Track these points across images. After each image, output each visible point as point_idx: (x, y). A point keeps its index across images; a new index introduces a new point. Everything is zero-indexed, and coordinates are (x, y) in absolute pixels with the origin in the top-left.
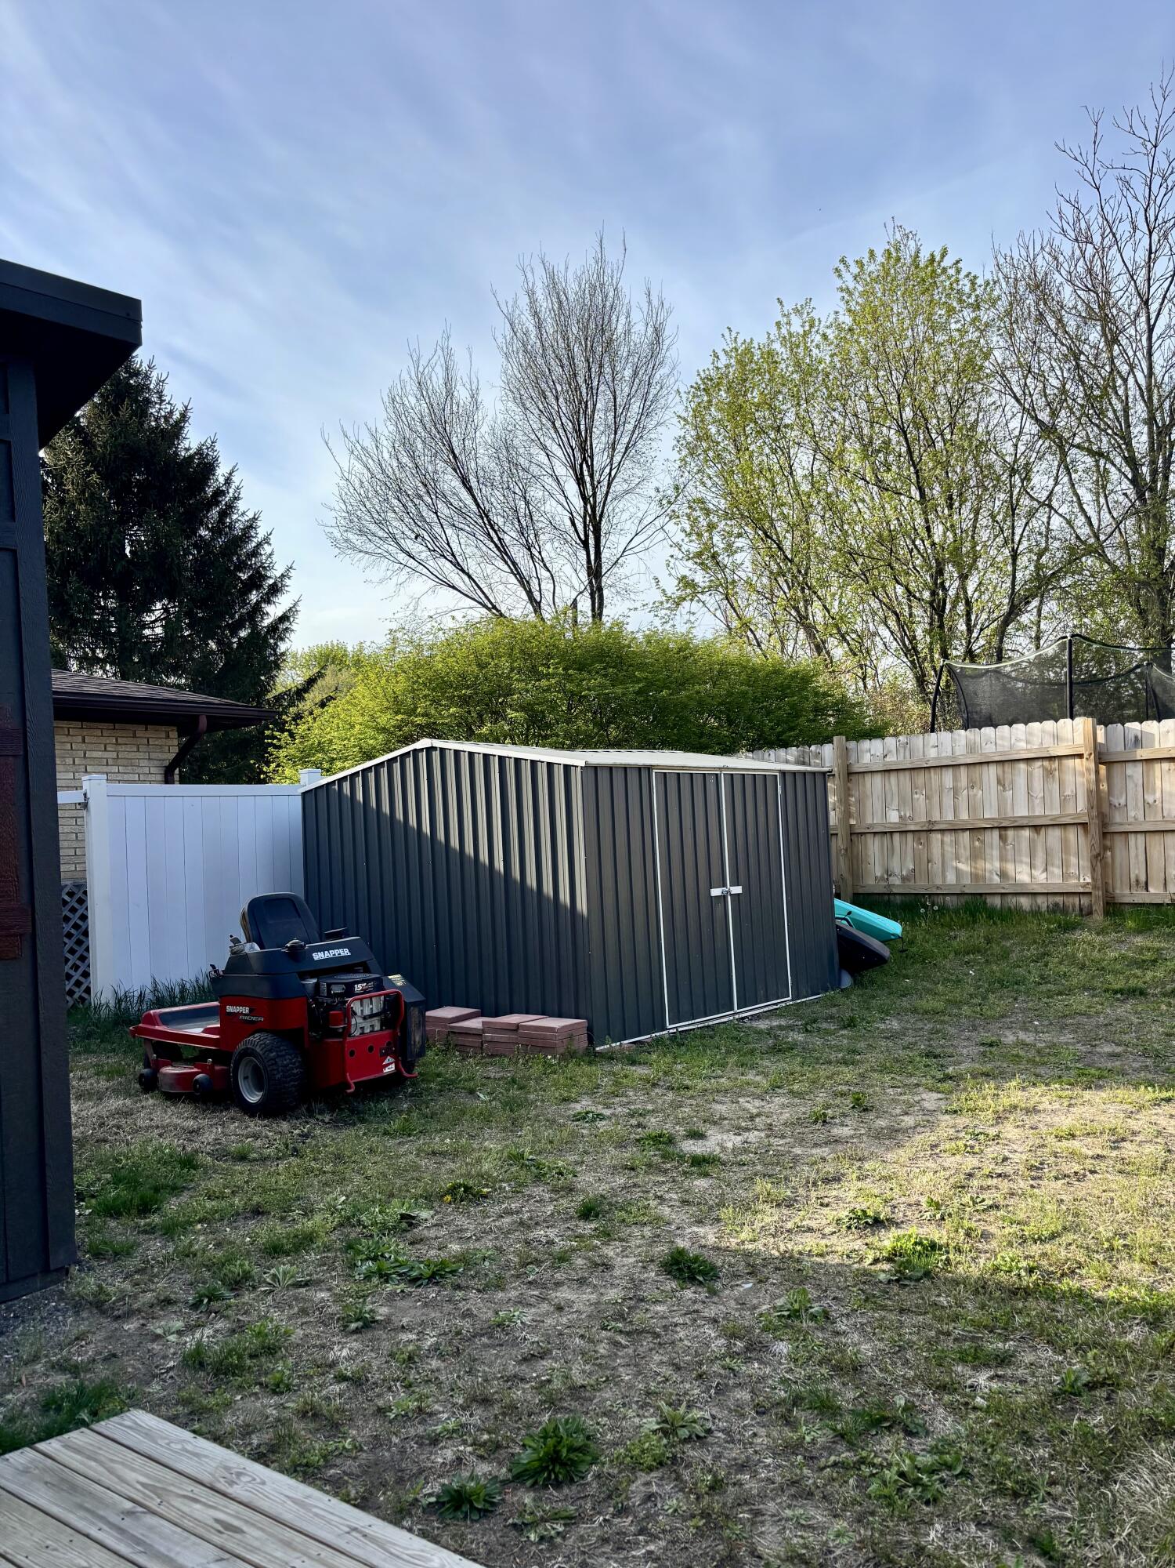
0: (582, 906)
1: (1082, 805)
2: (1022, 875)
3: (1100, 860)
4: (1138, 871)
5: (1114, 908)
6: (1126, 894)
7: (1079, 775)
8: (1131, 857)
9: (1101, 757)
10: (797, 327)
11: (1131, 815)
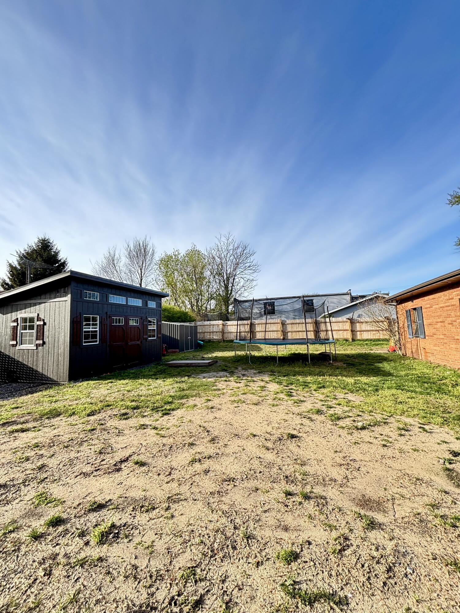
0: (179, 339)
1: (221, 330)
2: (215, 337)
3: (223, 336)
4: (226, 337)
5: (224, 341)
6: (225, 339)
7: (221, 327)
8: (226, 335)
9: (223, 325)
10: (176, 253)
11: (226, 331)
